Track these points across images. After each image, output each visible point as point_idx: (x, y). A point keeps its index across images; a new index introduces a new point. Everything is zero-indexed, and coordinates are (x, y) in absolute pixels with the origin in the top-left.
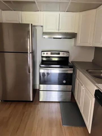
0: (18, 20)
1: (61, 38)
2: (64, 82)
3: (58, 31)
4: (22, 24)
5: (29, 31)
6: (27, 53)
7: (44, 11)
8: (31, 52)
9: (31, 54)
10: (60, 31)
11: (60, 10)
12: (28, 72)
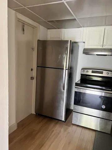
0: (61, 37)
1: (106, 55)
2: (104, 107)
3: (101, 47)
4: (64, 40)
5: (68, 48)
6: (63, 69)
7: (87, 27)
8: (67, 69)
9: (67, 70)
10: (104, 47)
11: (105, 24)
12: (62, 89)
